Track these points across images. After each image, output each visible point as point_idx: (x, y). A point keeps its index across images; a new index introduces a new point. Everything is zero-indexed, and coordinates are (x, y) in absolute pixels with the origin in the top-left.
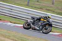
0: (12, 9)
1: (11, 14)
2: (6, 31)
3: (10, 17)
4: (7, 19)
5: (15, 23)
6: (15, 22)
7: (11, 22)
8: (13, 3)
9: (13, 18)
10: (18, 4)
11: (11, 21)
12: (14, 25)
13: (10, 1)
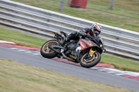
0: (118, 38)
1: (115, 49)
2: (105, 87)
3: (115, 56)
4: (107, 58)
5: (124, 70)
6: (125, 66)
7: (116, 67)
8: (122, 25)
9: (120, 58)
10: (133, 26)
11: (117, 64)
12: (123, 72)
13: (114, 21)
